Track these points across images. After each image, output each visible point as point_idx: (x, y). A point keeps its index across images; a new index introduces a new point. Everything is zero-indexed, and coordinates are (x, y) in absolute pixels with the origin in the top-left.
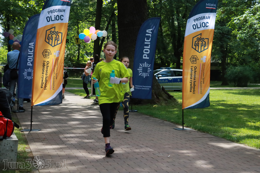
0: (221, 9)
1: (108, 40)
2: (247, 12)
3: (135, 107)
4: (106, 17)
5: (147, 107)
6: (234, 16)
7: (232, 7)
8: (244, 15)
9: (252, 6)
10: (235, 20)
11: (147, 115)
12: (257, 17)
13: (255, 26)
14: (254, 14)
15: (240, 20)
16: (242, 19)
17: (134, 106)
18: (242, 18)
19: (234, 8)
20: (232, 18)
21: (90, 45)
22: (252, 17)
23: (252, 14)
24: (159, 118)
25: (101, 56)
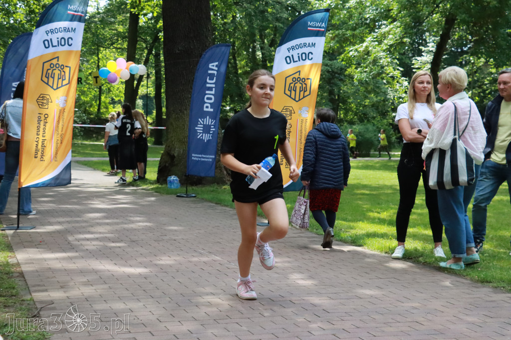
0: (330, 34)
1: (149, 80)
2: (369, 39)
3: (193, 189)
4: (145, 41)
5: (212, 189)
6: (349, 45)
7: (347, 30)
8: (365, 44)
9: (376, 30)
10: (352, 51)
11: (212, 203)
12: (384, 48)
13: (381, 61)
14: (380, 42)
15: (358, 52)
16: (361, 49)
17: (190, 188)
18: (361, 47)
19: (349, 33)
20: (347, 48)
21: (118, 88)
22: (377, 47)
23: (377, 43)
24: (231, 208)
25: (138, 105)
